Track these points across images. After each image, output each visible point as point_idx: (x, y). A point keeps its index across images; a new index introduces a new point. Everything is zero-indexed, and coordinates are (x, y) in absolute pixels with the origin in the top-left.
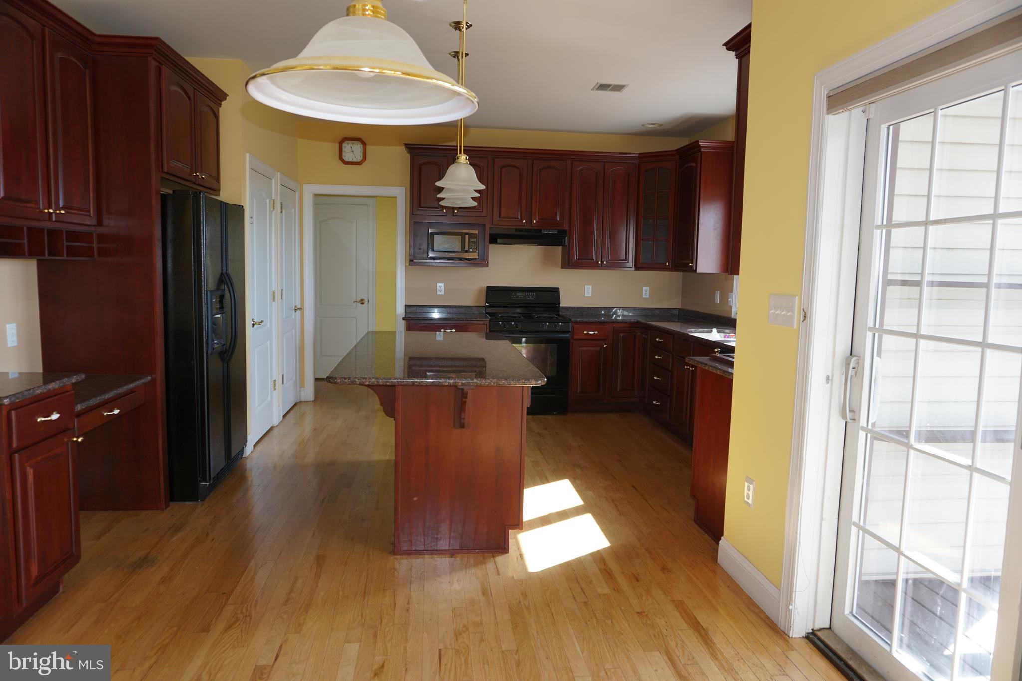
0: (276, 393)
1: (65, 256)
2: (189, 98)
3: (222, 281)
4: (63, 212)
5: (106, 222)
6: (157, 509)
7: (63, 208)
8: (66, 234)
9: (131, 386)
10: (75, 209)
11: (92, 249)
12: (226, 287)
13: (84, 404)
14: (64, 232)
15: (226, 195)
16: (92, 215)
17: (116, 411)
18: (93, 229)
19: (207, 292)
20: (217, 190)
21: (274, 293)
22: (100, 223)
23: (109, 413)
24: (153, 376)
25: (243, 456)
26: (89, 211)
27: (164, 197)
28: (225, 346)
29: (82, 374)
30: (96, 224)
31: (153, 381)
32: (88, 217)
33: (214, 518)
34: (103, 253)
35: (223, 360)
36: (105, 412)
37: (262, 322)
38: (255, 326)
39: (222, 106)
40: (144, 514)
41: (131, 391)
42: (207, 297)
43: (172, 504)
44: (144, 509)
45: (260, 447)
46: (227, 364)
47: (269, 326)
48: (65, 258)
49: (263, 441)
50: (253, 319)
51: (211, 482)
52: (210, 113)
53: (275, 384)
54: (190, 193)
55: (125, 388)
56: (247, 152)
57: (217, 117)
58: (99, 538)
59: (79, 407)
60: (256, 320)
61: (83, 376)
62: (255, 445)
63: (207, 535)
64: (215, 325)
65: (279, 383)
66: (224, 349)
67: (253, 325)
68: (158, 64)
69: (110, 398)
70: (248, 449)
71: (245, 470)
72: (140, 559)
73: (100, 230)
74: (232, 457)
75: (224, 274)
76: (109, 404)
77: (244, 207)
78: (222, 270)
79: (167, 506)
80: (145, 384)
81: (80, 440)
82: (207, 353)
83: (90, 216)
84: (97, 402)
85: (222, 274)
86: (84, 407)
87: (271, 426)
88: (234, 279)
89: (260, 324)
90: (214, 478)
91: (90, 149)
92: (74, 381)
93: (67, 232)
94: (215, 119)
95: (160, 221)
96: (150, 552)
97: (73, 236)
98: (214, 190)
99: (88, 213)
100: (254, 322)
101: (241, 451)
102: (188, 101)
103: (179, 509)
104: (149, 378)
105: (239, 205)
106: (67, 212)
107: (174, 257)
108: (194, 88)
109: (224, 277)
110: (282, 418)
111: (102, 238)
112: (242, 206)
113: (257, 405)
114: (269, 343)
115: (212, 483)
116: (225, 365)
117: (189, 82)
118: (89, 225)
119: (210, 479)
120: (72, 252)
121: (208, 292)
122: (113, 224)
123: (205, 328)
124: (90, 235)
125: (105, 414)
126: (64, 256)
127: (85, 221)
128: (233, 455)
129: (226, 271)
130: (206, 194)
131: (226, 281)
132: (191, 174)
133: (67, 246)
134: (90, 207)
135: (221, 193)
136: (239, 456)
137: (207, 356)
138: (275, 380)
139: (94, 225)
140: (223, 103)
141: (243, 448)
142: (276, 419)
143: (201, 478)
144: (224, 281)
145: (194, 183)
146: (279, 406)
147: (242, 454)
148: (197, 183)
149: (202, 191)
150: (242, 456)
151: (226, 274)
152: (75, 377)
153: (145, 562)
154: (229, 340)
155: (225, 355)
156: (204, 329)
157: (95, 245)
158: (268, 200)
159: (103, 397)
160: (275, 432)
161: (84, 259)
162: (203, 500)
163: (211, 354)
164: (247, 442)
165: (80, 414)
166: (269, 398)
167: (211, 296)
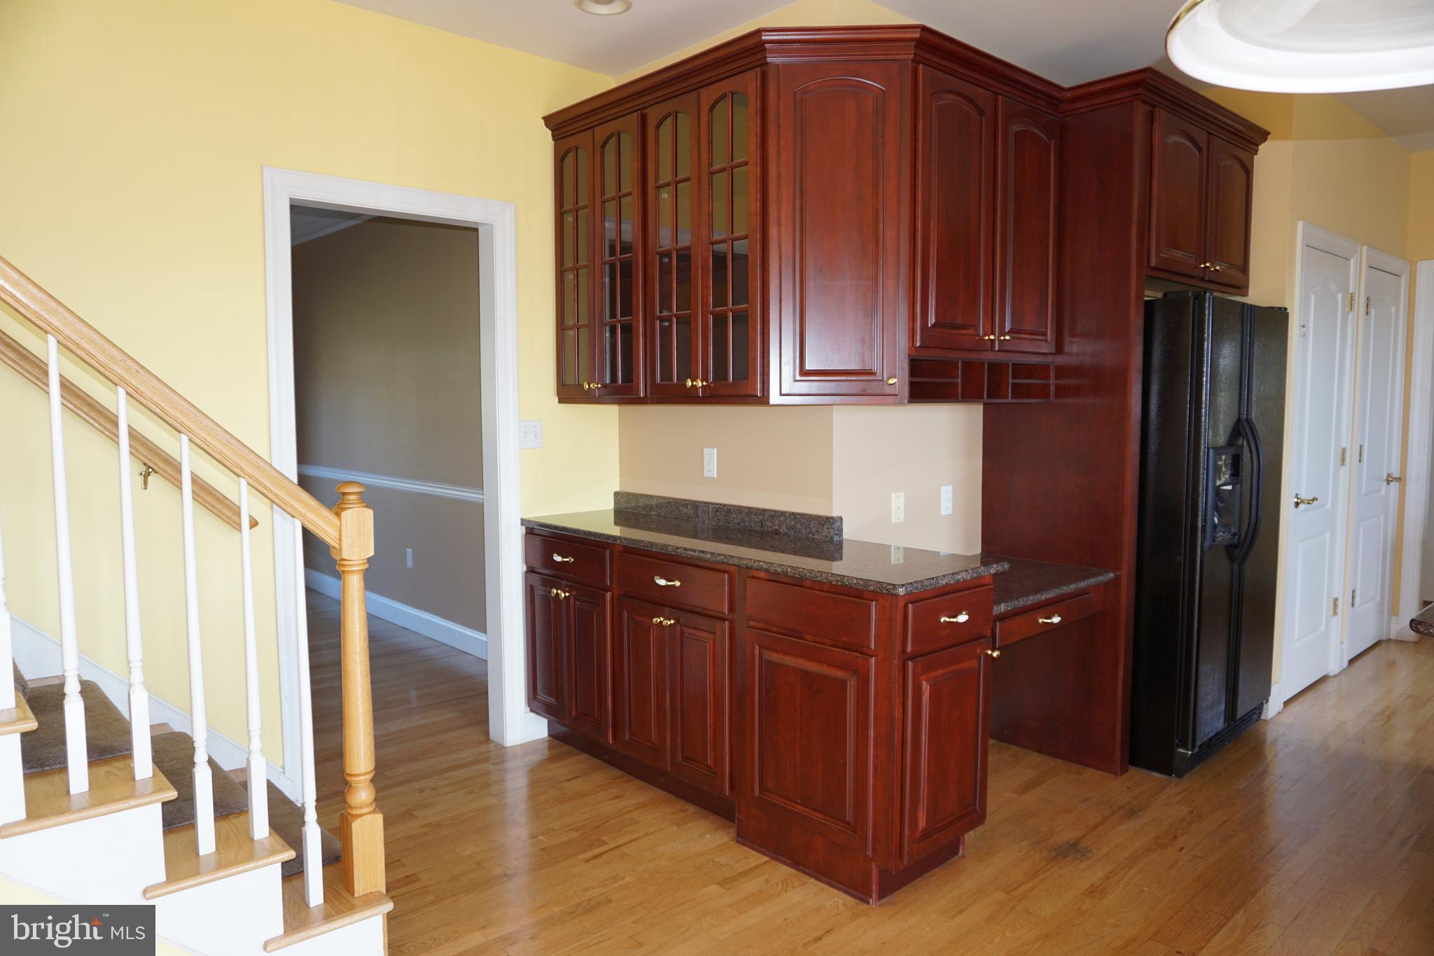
0: (1336, 621)
1: (1010, 398)
2: (1200, 150)
3: (1239, 431)
4: (1007, 338)
5: (1068, 348)
6: (1110, 772)
7: (1009, 333)
8: (1012, 368)
9: (1083, 584)
10: (1026, 333)
11: (1047, 386)
12: (1245, 443)
13: (1009, 604)
14: (1010, 364)
15: (1259, 294)
16: (1049, 340)
17: (1056, 620)
18: (1050, 359)
19: (1208, 449)
20: (1243, 288)
21: (1344, 451)
22: (1059, 350)
23: (1045, 621)
24: (1117, 573)
25: (1262, 718)
26: (1045, 334)
27: (1149, 307)
28: (1237, 537)
29: (1006, 563)
30: (1054, 351)
31: (1117, 580)
32: (1044, 343)
33: (1192, 812)
34: (1062, 391)
35: (1231, 558)
36: (1042, 618)
37: (1314, 499)
38: (1302, 506)
39: (1259, 152)
40: (1090, 774)
41: (1083, 592)
42: (1208, 458)
43: (1133, 770)
44: (1091, 766)
45: (1296, 707)
46: (1240, 566)
47: (1329, 506)
48: (1010, 400)
49: (1302, 698)
50: (1297, 495)
51: (1196, 750)
52: (1237, 166)
53: (1335, 606)
54: (1190, 295)
55: (1072, 587)
56: (1299, 220)
57: (1248, 172)
58: (1024, 792)
59: (1002, 608)
60: (1303, 496)
61: (1006, 566)
62: (1286, 703)
63: (1175, 837)
64: (1222, 500)
65: (1344, 605)
66: (1236, 541)
67: (1297, 504)
68: (1150, 108)
69: (1049, 599)
70: (1273, 708)
71: (1264, 742)
72: (1067, 842)
73: (1060, 360)
74: (1238, 718)
75: (1243, 421)
76: (1047, 607)
77: (1288, 311)
78: (1239, 414)
79: (1124, 771)
80: (1106, 584)
81: (995, 654)
82: (1202, 547)
83: (1046, 341)
84: (1030, 603)
85: (1239, 421)
86: (1010, 608)
87: (1322, 675)
88: (1261, 429)
89: (1309, 503)
90: (1203, 744)
91: (1051, 248)
92: (993, 571)
93: (1013, 364)
94: (1244, 173)
95: (1142, 341)
96: (1083, 837)
97: (1021, 370)
98: (1238, 288)
99: (1044, 338)
100: (1298, 498)
101: (1259, 709)
102: (1197, 153)
103: (1142, 779)
104: (1112, 575)
105: (1280, 308)
106: (1013, 338)
107: (1163, 394)
108: (1209, 134)
109: (1244, 427)
110: (1346, 664)
111: (1062, 371)
112: (1286, 309)
113: (1296, 635)
114: (1328, 535)
115: (1197, 753)
116: (1236, 568)
117: (1199, 125)
118: (1045, 354)
119: (1193, 747)
120: (1018, 391)
121: (1211, 451)
122: (1079, 350)
123: (1201, 504)
124: (1046, 368)
125: (1040, 621)
126: (1008, 398)
127: (1038, 349)
128: (1240, 713)
129: (1247, 415)
130: (1215, 294)
131: (1246, 434)
132: (1197, 267)
133: (1012, 383)
134: (1047, 329)
135: (1251, 291)
136: (1254, 716)
137: (1202, 551)
138: (1337, 599)
139: (1051, 354)
140: (1260, 147)
141: (1262, 704)
142: (1335, 664)
143: (1180, 741)
144: (1243, 432)
145: (1202, 279)
146: (1342, 643)
147: (1260, 713)
148: (1207, 278)
149: (1207, 289)
150: (1260, 717)
151: (1247, 420)
152: (995, 565)
153: (1072, 851)
154: (1245, 527)
155: (1237, 551)
156: (1200, 508)
157: (1051, 381)
158: (1340, 296)
159: (1038, 597)
160: (1329, 687)
161: (1034, 401)
162: (1180, 776)
163: (1210, 548)
164: (1270, 695)
165: (1003, 617)
166: (1323, 628)
167: (1215, 455)
